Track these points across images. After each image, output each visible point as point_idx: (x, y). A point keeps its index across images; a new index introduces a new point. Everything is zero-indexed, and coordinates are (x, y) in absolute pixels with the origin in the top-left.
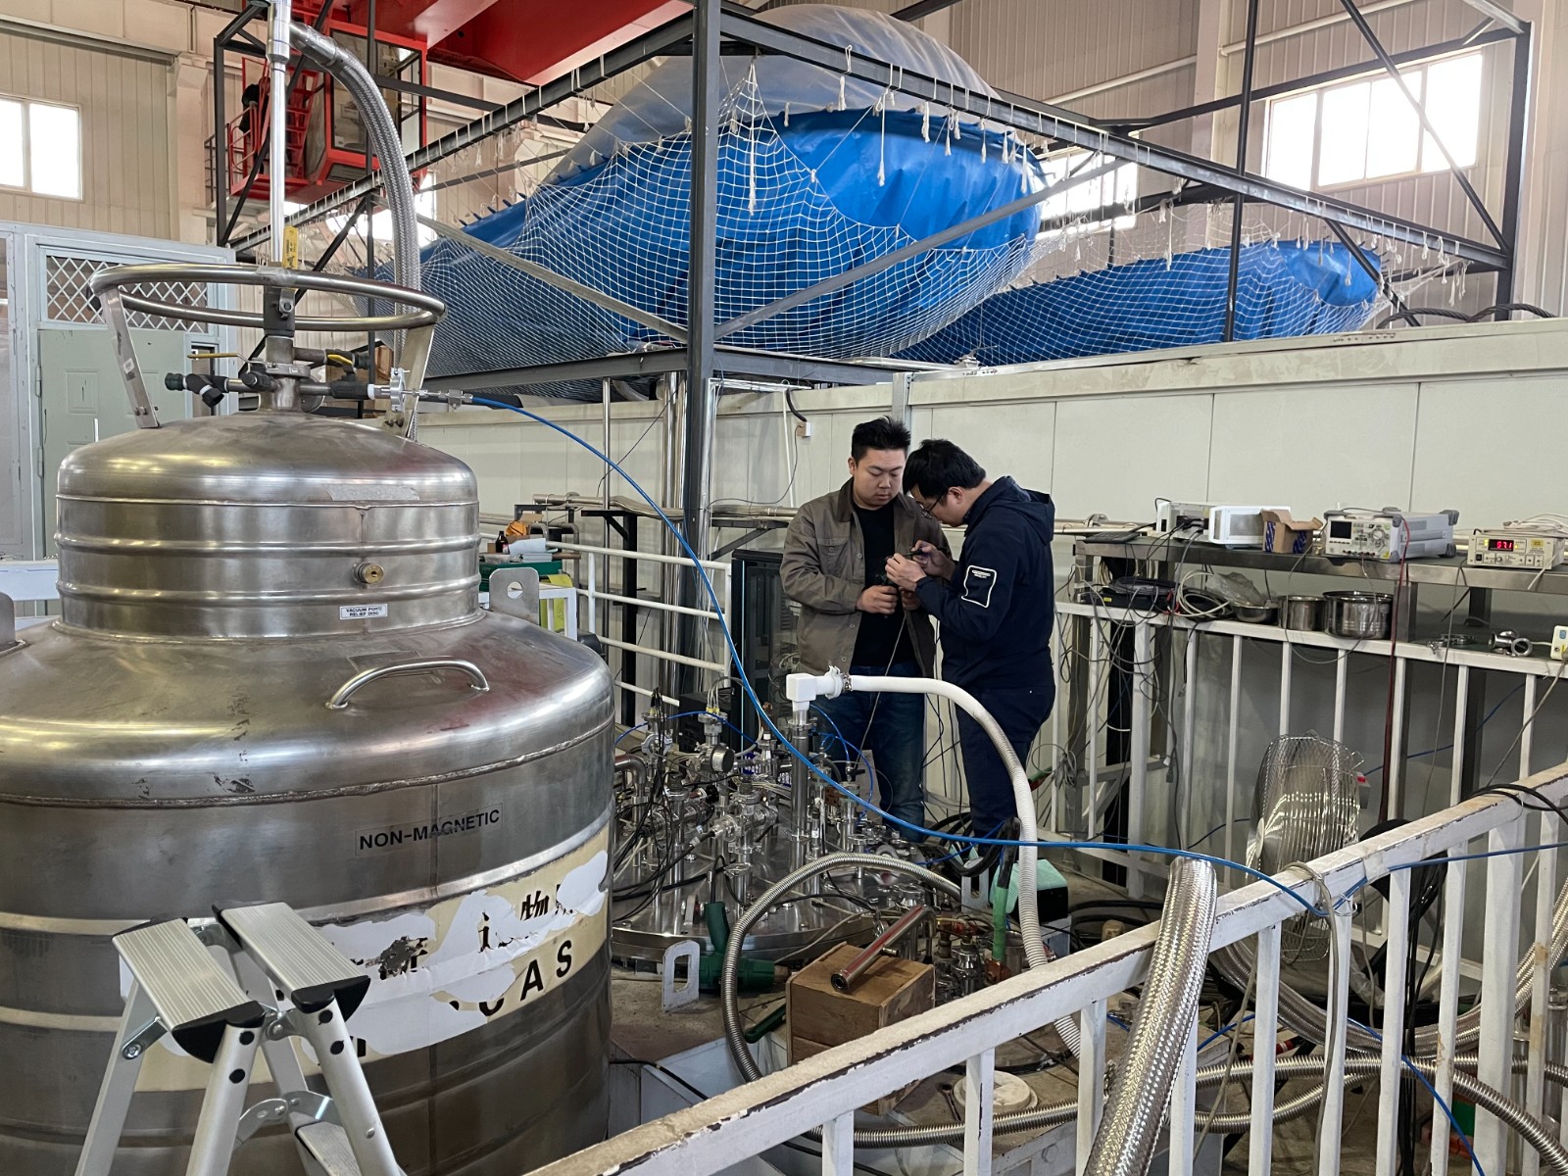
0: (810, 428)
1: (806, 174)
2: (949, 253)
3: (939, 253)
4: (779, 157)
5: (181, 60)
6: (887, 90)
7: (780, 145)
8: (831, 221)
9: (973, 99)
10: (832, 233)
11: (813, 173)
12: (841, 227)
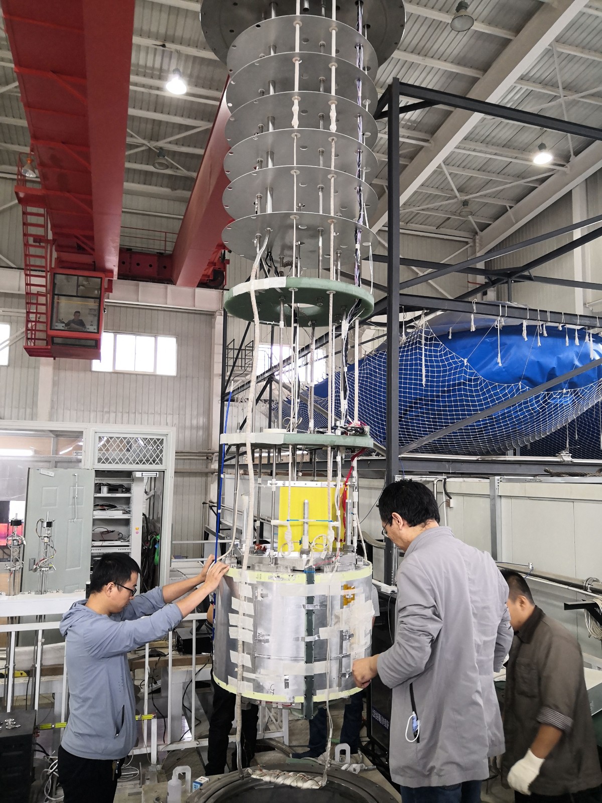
0: (453, 502)
1: (462, 361)
2: (555, 393)
3: (548, 394)
4: (446, 354)
5: (217, 313)
6: (499, 318)
7: (445, 349)
8: (481, 384)
9: (553, 315)
10: (482, 389)
11: (465, 361)
12: (486, 386)
